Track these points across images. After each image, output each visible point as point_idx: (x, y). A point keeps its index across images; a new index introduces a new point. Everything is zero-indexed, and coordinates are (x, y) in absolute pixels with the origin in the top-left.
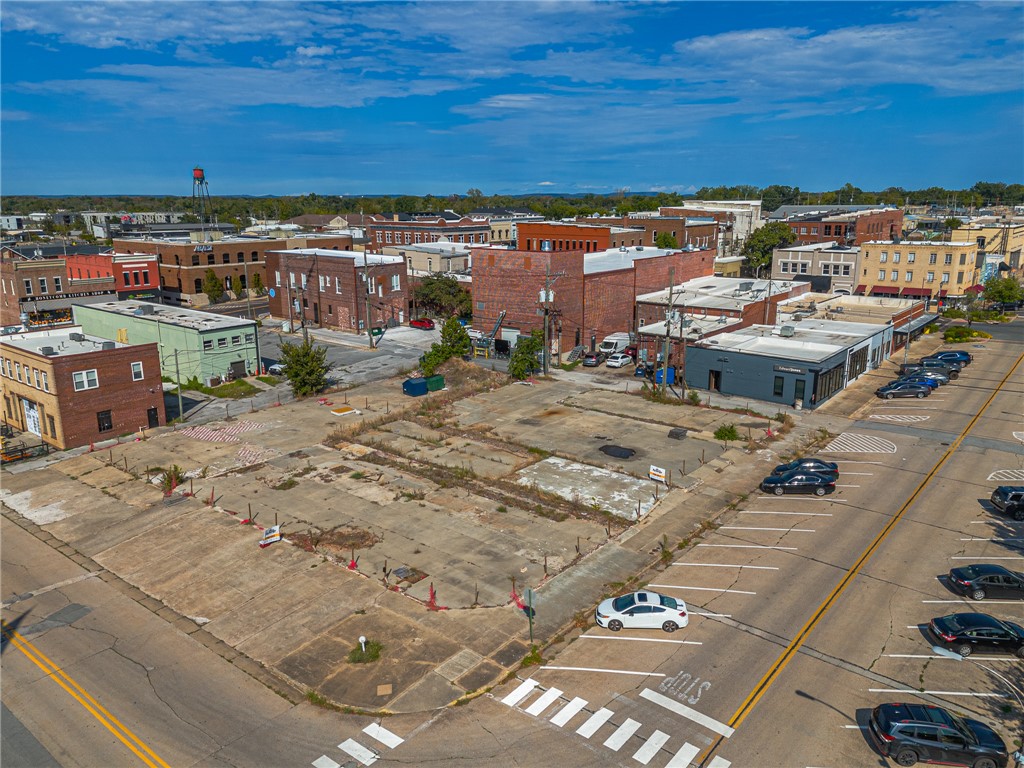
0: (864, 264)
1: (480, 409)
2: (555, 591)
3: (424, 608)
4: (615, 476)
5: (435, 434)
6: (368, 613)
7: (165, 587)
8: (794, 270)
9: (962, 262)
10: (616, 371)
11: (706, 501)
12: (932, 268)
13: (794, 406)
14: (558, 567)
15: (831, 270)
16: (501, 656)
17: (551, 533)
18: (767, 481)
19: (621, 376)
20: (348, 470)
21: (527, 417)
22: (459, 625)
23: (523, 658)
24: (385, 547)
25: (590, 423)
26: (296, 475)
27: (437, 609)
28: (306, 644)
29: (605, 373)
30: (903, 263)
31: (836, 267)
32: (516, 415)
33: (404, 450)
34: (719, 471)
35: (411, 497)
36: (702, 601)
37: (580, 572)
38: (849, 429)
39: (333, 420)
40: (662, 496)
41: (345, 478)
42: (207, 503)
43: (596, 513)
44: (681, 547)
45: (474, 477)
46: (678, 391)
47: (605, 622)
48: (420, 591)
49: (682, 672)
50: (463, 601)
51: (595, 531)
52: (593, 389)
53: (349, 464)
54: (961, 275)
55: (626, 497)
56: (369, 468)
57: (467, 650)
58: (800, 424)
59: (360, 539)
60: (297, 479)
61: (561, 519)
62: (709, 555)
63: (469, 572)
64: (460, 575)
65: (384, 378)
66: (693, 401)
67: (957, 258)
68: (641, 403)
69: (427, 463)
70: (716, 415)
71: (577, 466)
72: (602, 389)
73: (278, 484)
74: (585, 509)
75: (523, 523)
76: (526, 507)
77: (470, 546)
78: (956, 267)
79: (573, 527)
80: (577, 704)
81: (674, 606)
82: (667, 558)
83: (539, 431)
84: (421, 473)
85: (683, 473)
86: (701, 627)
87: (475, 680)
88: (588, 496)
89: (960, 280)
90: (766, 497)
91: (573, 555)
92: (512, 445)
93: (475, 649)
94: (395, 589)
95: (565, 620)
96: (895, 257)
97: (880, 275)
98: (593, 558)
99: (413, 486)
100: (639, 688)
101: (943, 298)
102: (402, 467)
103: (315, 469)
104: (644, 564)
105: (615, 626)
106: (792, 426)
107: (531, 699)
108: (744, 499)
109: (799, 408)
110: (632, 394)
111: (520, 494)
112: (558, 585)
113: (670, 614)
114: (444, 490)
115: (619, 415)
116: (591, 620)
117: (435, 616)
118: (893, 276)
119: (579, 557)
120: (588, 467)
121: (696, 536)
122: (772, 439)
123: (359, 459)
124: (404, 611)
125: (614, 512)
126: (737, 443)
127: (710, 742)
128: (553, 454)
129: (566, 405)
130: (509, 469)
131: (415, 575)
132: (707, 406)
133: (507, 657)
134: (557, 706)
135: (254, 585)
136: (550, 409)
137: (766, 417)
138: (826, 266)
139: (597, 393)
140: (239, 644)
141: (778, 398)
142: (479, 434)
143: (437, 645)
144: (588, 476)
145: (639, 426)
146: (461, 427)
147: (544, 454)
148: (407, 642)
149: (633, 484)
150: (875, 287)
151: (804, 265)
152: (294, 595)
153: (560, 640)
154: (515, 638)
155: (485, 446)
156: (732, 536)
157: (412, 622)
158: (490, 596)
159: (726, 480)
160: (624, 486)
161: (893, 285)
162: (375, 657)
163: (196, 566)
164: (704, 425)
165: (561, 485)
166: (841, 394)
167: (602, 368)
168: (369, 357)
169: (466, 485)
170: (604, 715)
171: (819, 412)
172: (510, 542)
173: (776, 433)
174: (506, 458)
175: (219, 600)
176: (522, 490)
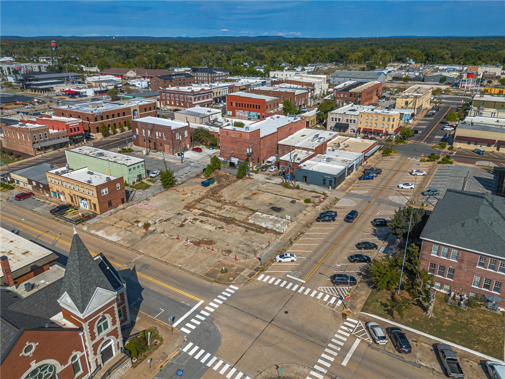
0: (361, 120)
1: (230, 193)
2: (265, 254)
3: (234, 260)
4: (276, 218)
5: (219, 204)
6: (221, 262)
7: (165, 258)
8: (336, 121)
9: (393, 121)
10: (272, 173)
11: (301, 225)
12: (383, 122)
13: (329, 188)
14: (265, 247)
15: (349, 121)
16: (255, 270)
17: (261, 238)
18: (318, 218)
19: (274, 175)
20: (197, 219)
21: (247, 196)
22: (243, 263)
23: (261, 270)
24: (218, 244)
25: (266, 198)
26: (183, 222)
27: (238, 260)
28: (209, 270)
29: (269, 174)
30: (374, 120)
31: (351, 120)
32: (243, 196)
33: (212, 211)
34: (305, 215)
35: (220, 228)
36: (300, 254)
37: (270, 248)
38: (344, 197)
39: (183, 199)
40: (290, 224)
41: (198, 222)
42: (162, 233)
43: (272, 231)
44: (295, 240)
45: (236, 220)
46: (293, 182)
47: (278, 261)
48: (232, 256)
49: (296, 270)
50: (243, 257)
51: (272, 236)
52: (266, 182)
53: (197, 217)
54: (393, 125)
55: (280, 225)
56: (203, 218)
57: (247, 269)
58: (330, 195)
59: (210, 242)
60: (184, 223)
61: (263, 233)
62: (302, 242)
63: (242, 250)
64: (240, 251)
65: (192, 178)
66: (298, 188)
67: (391, 119)
68: (281, 188)
69: (220, 216)
70: (305, 193)
71: (265, 215)
72: (269, 183)
73: (179, 225)
74: (269, 230)
75: (253, 235)
76: (252, 230)
77: (241, 242)
78: (391, 123)
79: (267, 235)
80: (274, 279)
81: (293, 256)
82: (291, 243)
83: (252, 202)
84: (220, 220)
85: (295, 216)
86: (299, 260)
87: (251, 275)
88: (269, 225)
89: (392, 128)
90: (318, 223)
91: (268, 244)
92: (245, 208)
93: (249, 269)
94: (225, 255)
95: (268, 261)
96: (371, 118)
97: (366, 124)
98: (273, 244)
99: (220, 224)
100: (286, 275)
101: (387, 134)
102: (213, 217)
103: (187, 219)
104: (285, 245)
105: (280, 261)
106: (327, 196)
107: (263, 278)
108: (311, 224)
109: (330, 189)
110: (279, 184)
111: (250, 226)
112: (265, 252)
113: (293, 258)
114: (228, 225)
115: (275, 194)
116: (274, 260)
117: (237, 262)
118: (370, 125)
119: (269, 244)
120: (268, 215)
121: (299, 236)
122: (321, 202)
123: (199, 215)
124: (229, 260)
125: (277, 230)
126: (311, 204)
127: (301, 284)
128: (257, 211)
129: (258, 190)
130: (245, 217)
131: (229, 252)
132: (302, 189)
133: (257, 270)
134: (269, 279)
135: (189, 256)
136: (253, 192)
137: (320, 193)
138: (347, 120)
139: (267, 184)
140: (192, 270)
141: (324, 185)
142: (233, 204)
143: (240, 268)
144: (268, 219)
145: (281, 198)
146: (227, 201)
147: (254, 211)
148: (233, 268)
149: (282, 221)
150: (364, 129)
151: (339, 119)
152: (201, 258)
153: (267, 265)
154: (257, 266)
155: (236, 208)
156: (308, 236)
157: (232, 263)
158: (249, 256)
159: (307, 218)
160: (279, 222)
161: (370, 128)
162: (227, 272)
163: (170, 252)
164: (301, 197)
165: (261, 222)
166: (344, 182)
167: (267, 172)
168: (183, 168)
169: (234, 223)
170: (279, 280)
171: (336, 190)
172: (251, 241)
173: (322, 200)
174: (244, 213)
175: (181, 261)
176: (251, 224)
